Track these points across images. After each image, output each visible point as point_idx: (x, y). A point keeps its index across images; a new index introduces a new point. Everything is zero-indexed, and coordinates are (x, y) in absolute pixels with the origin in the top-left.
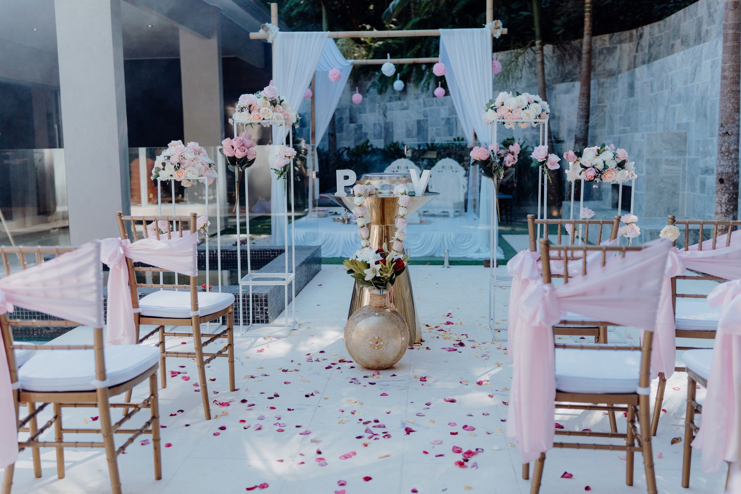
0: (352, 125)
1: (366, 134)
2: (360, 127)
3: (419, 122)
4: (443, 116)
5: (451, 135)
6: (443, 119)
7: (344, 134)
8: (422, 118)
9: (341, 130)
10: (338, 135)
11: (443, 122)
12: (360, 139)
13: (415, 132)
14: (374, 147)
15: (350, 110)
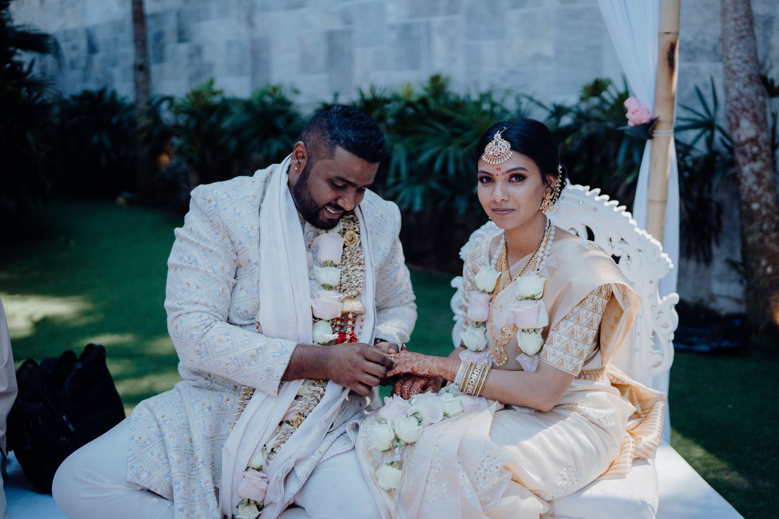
0: (183, 48)
1: (210, 66)
2: (198, 51)
3: (331, 36)
4: (392, 20)
5: (414, 66)
6: (392, 27)
7: (167, 66)
8: (337, 25)
9: (160, 59)
10: (154, 69)
11: (392, 36)
12: (198, 75)
13: (321, 60)
14: (228, 94)
15: (179, 14)
